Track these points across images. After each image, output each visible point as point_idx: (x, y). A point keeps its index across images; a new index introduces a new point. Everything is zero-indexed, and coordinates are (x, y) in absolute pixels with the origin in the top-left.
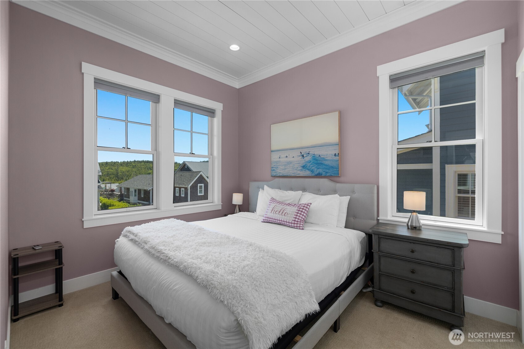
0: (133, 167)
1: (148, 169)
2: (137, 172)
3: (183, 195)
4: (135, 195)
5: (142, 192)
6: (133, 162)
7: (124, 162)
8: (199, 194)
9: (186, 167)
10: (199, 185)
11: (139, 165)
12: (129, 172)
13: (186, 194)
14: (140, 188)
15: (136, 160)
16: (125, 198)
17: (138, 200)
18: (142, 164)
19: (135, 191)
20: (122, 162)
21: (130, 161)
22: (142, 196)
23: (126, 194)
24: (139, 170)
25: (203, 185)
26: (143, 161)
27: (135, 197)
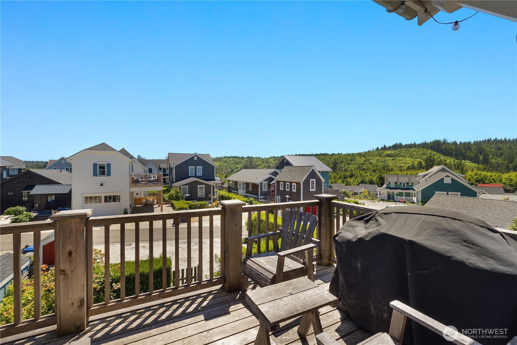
0: (224, 162)
1: (236, 163)
2: (227, 166)
3: (294, 191)
4: (243, 189)
5: (250, 186)
6: (224, 158)
7: (217, 158)
8: (311, 190)
9: (285, 162)
10: (311, 180)
11: (229, 160)
12: (221, 167)
13: (298, 189)
14: (248, 181)
15: (226, 156)
16: (232, 191)
17: (246, 193)
18: (231, 159)
19: (244, 184)
20: (215, 157)
21: (222, 157)
22: (250, 190)
23: (233, 186)
24: (229, 164)
25: (314, 180)
26: (232, 157)
27: (243, 190)
